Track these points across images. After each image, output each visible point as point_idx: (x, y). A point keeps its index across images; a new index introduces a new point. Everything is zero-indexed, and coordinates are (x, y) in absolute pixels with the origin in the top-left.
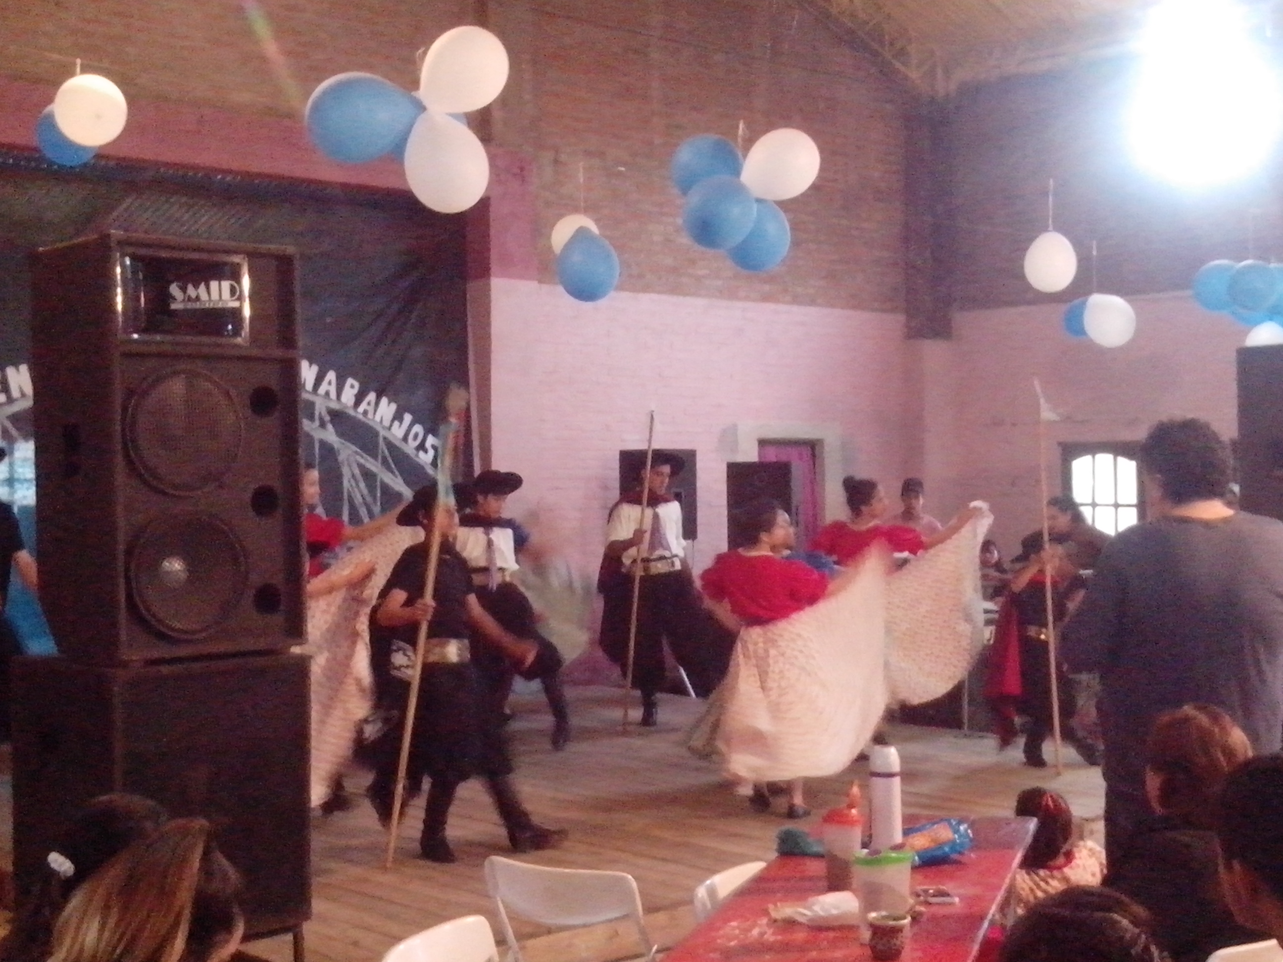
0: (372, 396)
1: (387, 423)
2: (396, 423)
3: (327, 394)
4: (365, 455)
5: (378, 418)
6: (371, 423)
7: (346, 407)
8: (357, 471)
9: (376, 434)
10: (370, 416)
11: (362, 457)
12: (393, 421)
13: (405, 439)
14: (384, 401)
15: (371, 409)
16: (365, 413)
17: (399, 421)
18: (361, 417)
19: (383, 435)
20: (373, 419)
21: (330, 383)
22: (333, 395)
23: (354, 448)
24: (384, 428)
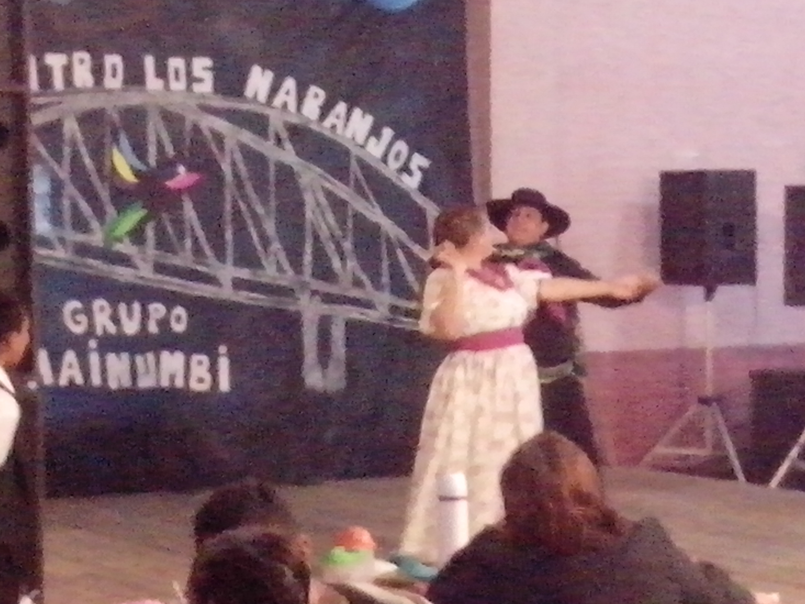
0: (341, 108)
1: (360, 139)
2: (373, 140)
3: (285, 106)
4: (332, 179)
5: (349, 134)
6: (339, 140)
7: (309, 121)
8: (323, 200)
9: (347, 153)
10: (339, 131)
11: (329, 182)
12: (367, 138)
13: (385, 159)
14: (357, 112)
15: (340, 124)
16: (334, 127)
17: (376, 137)
18: (327, 133)
19: (355, 155)
20: (343, 135)
21: (287, 93)
22: (292, 106)
23: (319, 170)
24: (357, 145)
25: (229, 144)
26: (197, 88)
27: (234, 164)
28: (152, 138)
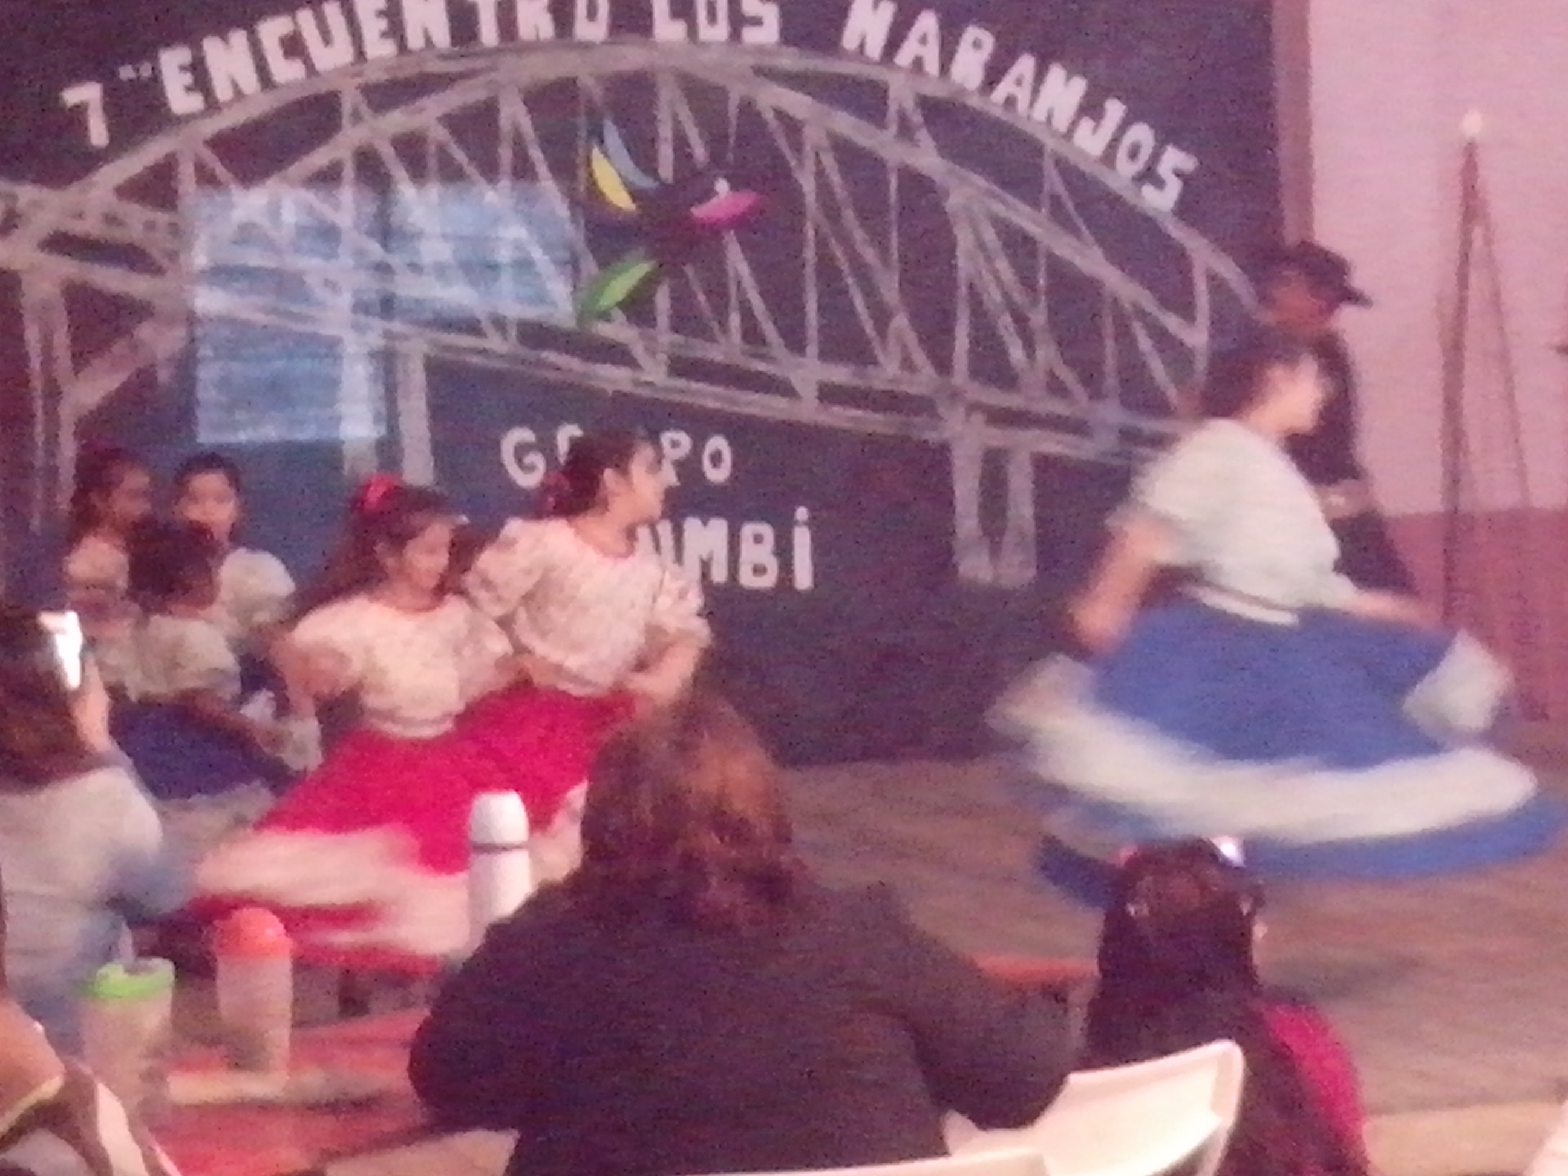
0: (1025, 65)
1: (1061, 123)
2: (1086, 124)
3: (918, 64)
4: (1009, 198)
5: (1039, 113)
6: (1021, 125)
7: (962, 90)
8: (990, 235)
9: (1038, 150)
10: (1022, 105)
11: (1004, 202)
12: (1075, 119)
13: (1109, 157)
14: (1056, 73)
15: (1023, 96)
16: (1010, 102)
17: (1093, 118)
18: (998, 112)
19: (1054, 153)
20: (1029, 117)
21: (923, 40)
22: (932, 66)
23: (981, 181)
24: (1055, 134)
25: (813, 136)
26: (751, 35)
27: (820, 173)
28: (665, 131)
